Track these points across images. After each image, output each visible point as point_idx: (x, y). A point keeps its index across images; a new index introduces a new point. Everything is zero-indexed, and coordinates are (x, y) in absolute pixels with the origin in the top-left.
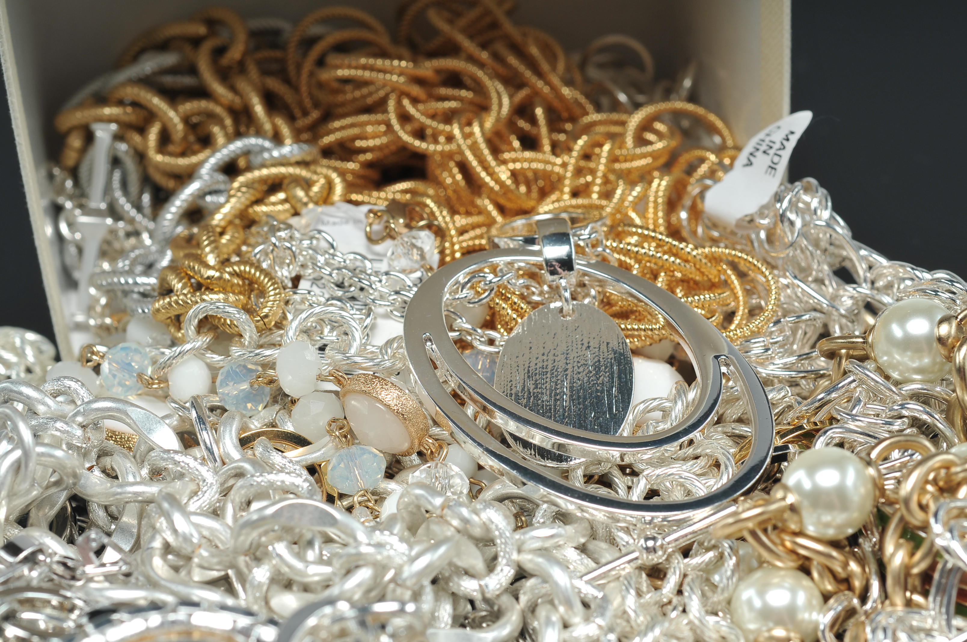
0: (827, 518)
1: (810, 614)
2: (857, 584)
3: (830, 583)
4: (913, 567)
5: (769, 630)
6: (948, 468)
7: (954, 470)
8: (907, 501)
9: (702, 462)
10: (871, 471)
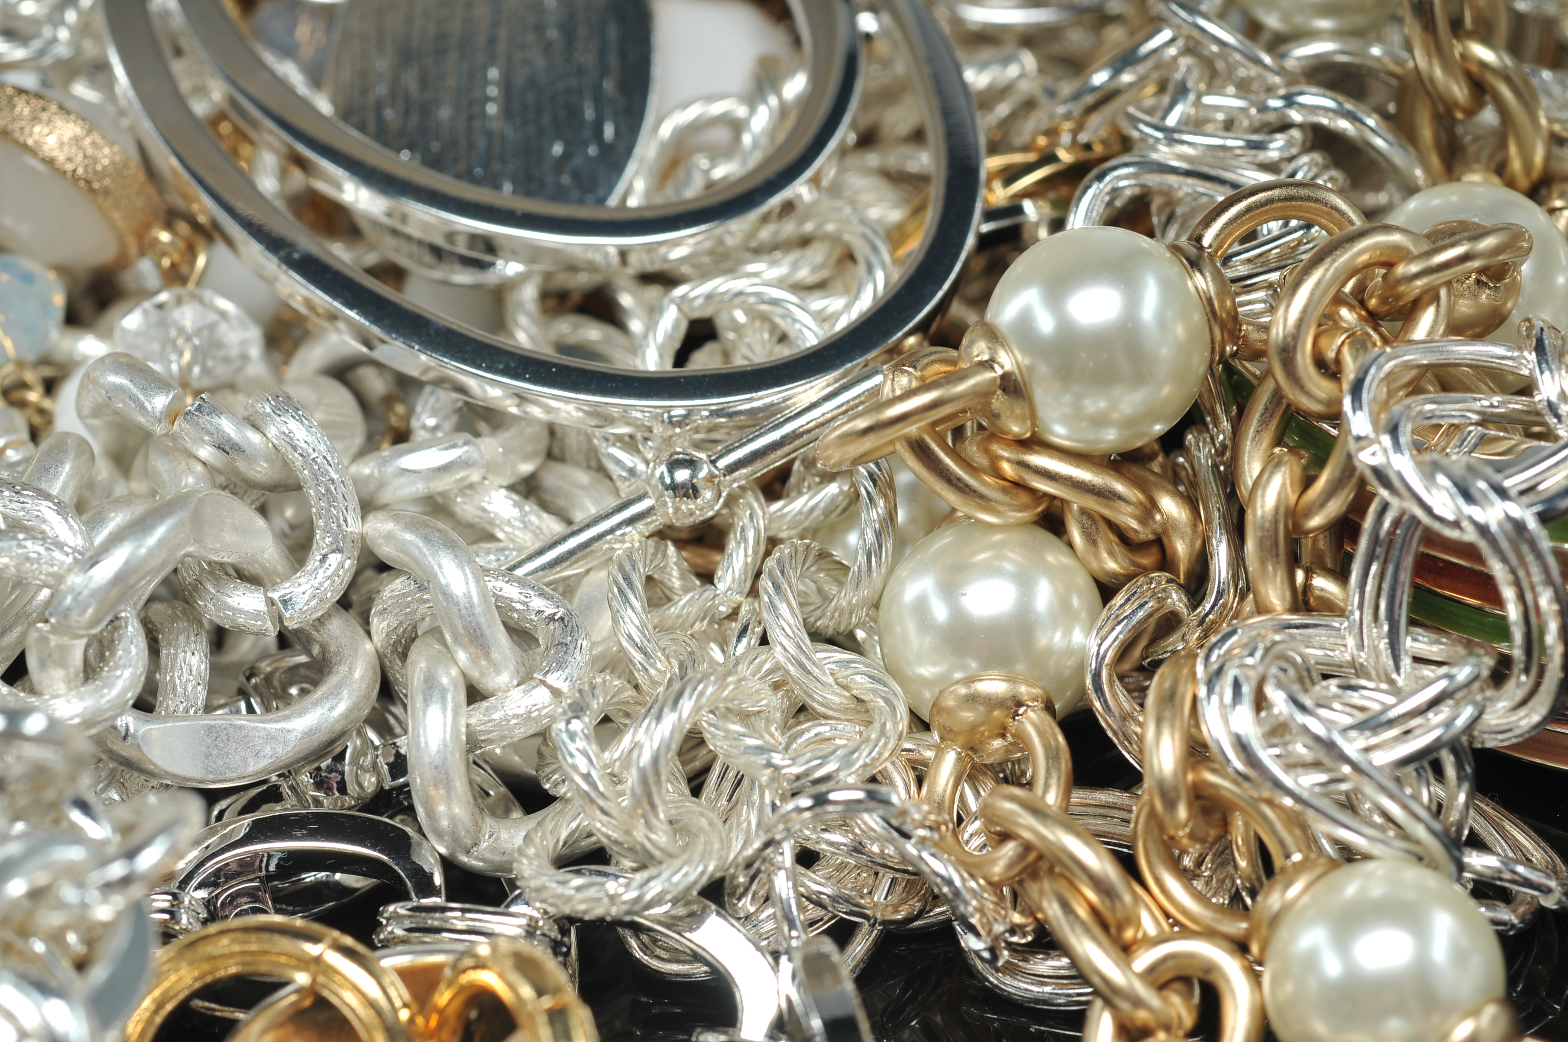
0: (1094, 404)
1: (1068, 632)
2: (1181, 548)
3: (1111, 554)
4: (1309, 513)
5: (970, 680)
6: (1390, 265)
7: (1402, 269)
8: (1287, 353)
9: (817, 254)
10: (1202, 282)
